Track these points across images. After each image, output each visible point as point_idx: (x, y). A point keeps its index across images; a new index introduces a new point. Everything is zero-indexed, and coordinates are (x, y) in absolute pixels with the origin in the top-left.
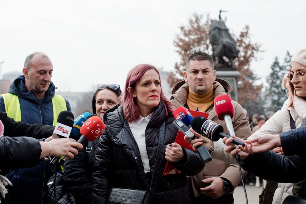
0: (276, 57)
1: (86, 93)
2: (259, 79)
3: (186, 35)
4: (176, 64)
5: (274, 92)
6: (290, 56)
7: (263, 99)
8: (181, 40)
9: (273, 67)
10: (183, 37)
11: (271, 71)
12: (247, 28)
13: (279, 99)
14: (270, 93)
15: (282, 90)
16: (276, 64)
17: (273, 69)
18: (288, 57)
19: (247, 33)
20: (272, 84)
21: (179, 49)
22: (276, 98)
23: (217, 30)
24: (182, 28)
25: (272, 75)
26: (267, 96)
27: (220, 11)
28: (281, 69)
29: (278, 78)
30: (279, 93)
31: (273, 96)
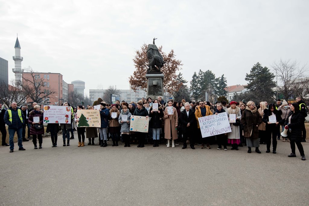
0: (195, 72)
1: (106, 90)
2: (187, 82)
3: (140, 56)
4: (135, 72)
5: (194, 88)
6: (201, 72)
7: (189, 92)
8: (138, 59)
9: (193, 77)
10: (138, 57)
11: (192, 79)
12: (172, 52)
13: (196, 92)
14: (192, 89)
15: (198, 87)
16: (195, 75)
17: (193, 78)
18: (200, 72)
19: (172, 54)
20: (193, 85)
21: (136, 64)
22: (195, 91)
23: (151, 50)
24: (138, 53)
25: (193, 81)
26: (190, 90)
27: (154, 39)
28: (197, 78)
29: (196, 82)
30: (196, 89)
31: (193, 90)
